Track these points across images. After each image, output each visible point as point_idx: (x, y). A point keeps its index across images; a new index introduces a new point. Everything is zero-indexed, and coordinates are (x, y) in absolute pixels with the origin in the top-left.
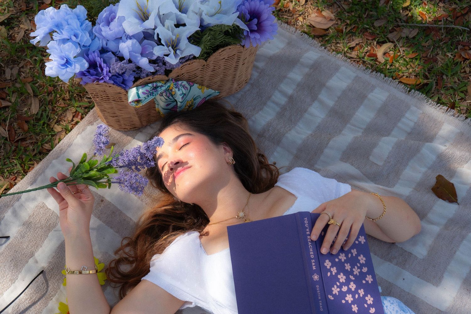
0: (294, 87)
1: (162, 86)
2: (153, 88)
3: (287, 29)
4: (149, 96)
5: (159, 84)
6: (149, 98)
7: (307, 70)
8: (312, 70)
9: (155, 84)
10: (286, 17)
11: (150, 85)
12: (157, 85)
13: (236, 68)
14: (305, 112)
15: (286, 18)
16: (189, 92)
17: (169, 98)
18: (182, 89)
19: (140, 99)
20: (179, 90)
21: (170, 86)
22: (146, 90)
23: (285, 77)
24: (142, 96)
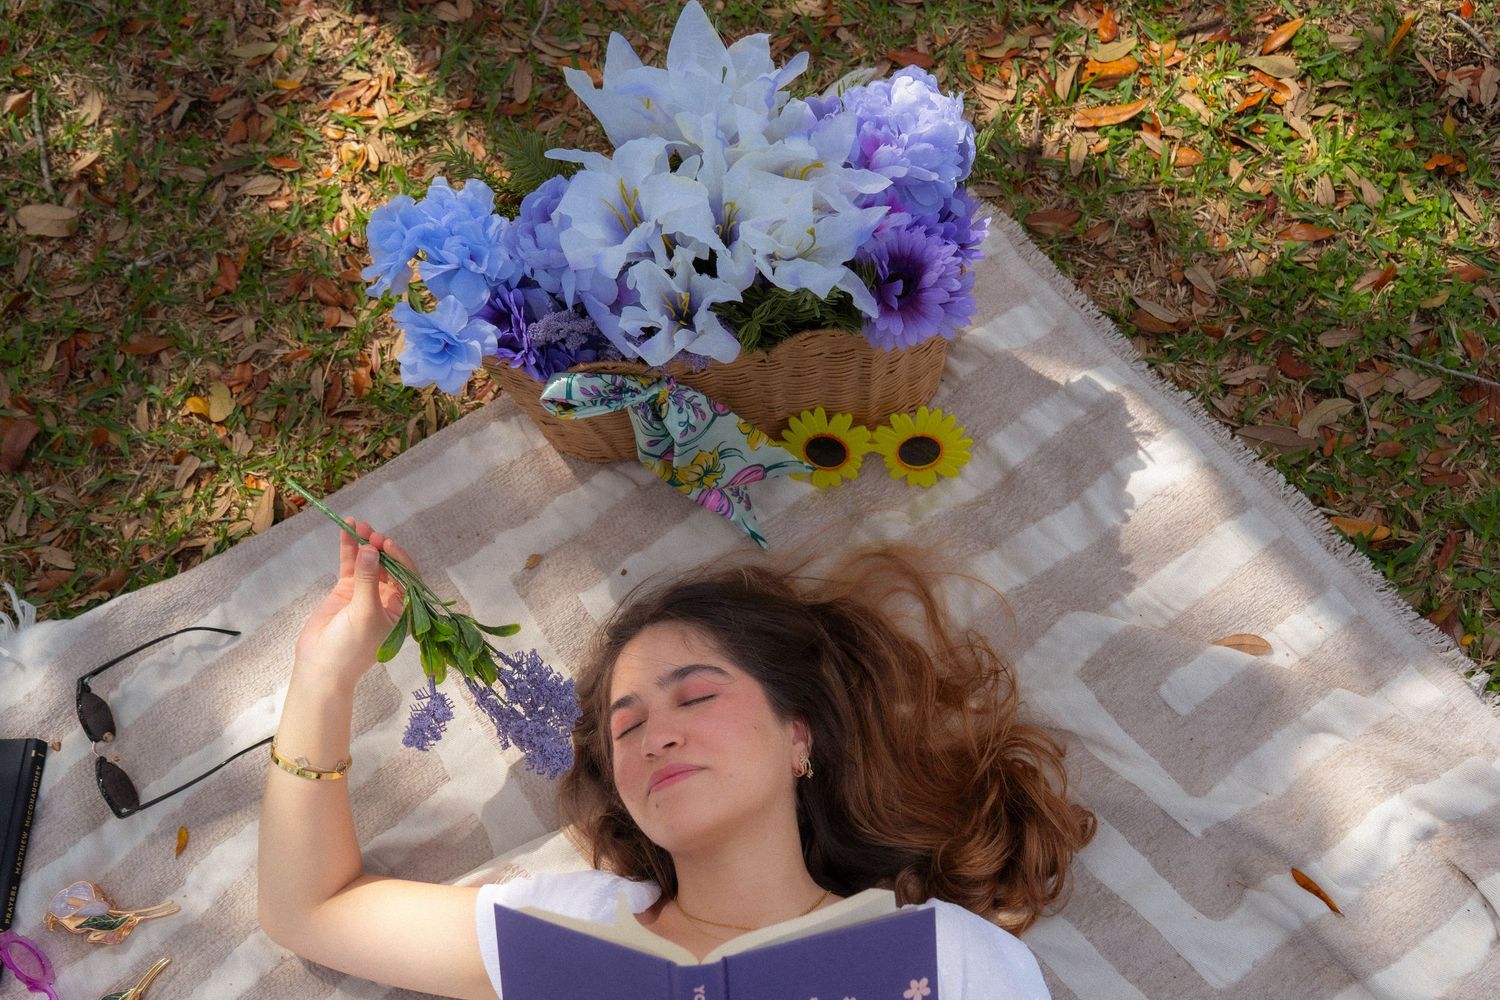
0: (1031, 449)
1: (636, 392)
2: (613, 387)
3: (1065, 291)
4: (598, 403)
5: (631, 384)
6: (595, 409)
7: (1079, 413)
8: (1091, 417)
9: (619, 379)
10: (1083, 262)
11: (608, 378)
12: (624, 385)
13: (865, 380)
14: (1034, 521)
15: (1081, 265)
16: (708, 427)
17: (651, 425)
18: (690, 411)
19: (570, 402)
20: (680, 410)
21: (657, 396)
22: (593, 388)
23: (1014, 417)
24: (577, 397)
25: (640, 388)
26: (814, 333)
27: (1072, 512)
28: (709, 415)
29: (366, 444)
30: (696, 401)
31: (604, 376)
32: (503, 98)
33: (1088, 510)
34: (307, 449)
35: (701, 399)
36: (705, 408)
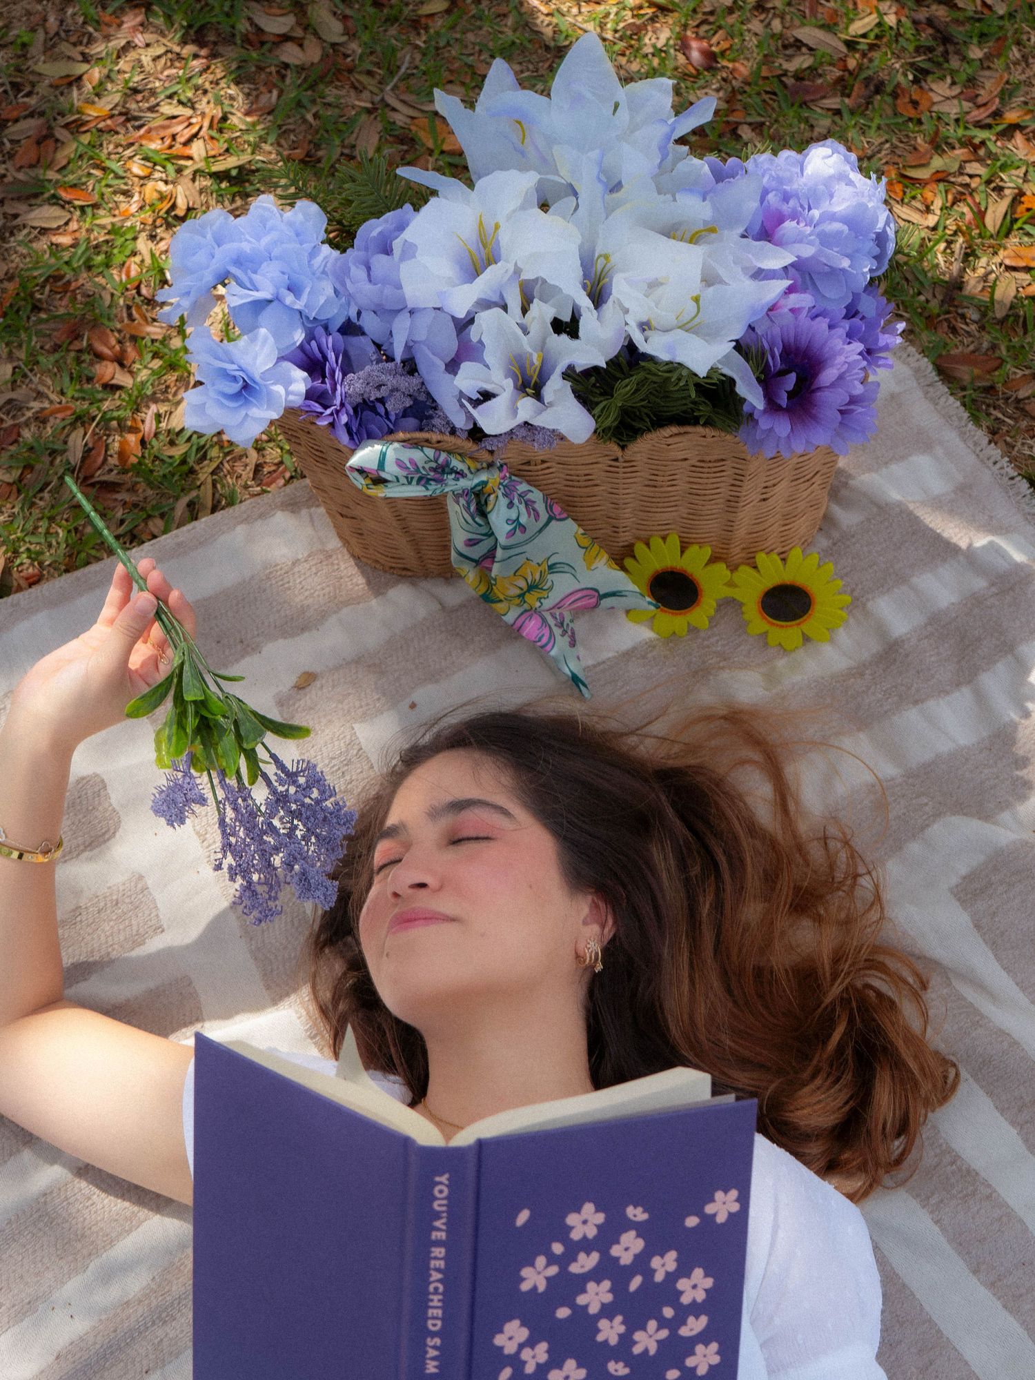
0: (919, 619)
1: (460, 474)
2: (434, 465)
3: (976, 444)
4: (414, 482)
5: (456, 463)
6: (410, 488)
7: (980, 584)
8: (994, 590)
9: (443, 456)
10: (1000, 416)
11: (430, 452)
12: (447, 464)
13: (733, 503)
14: (916, 702)
15: (997, 419)
16: (540, 531)
17: (474, 520)
18: (522, 508)
19: (383, 475)
20: (510, 505)
21: (485, 483)
22: (411, 461)
23: (902, 579)
24: (391, 470)
25: (466, 471)
26: (682, 430)
27: (963, 697)
28: (544, 516)
29: (122, 522)
30: (530, 496)
31: (425, 449)
32: (342, 154)
33: (981, 698)
34: (52, 519)
35: (536, 496)
36: (540, 506)
